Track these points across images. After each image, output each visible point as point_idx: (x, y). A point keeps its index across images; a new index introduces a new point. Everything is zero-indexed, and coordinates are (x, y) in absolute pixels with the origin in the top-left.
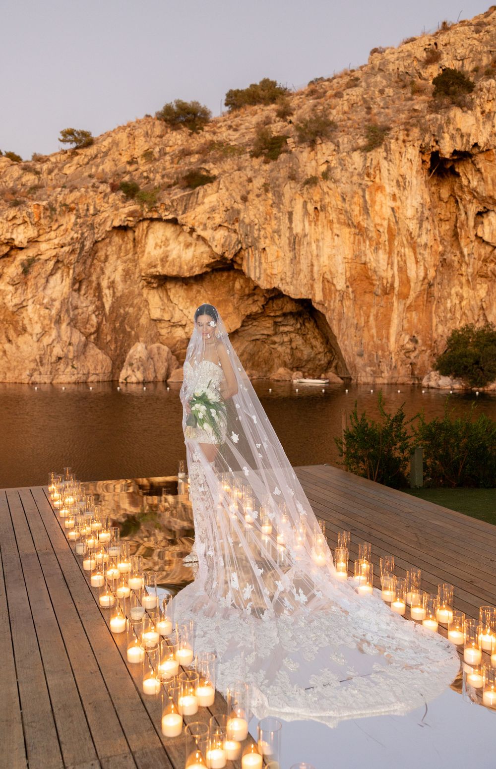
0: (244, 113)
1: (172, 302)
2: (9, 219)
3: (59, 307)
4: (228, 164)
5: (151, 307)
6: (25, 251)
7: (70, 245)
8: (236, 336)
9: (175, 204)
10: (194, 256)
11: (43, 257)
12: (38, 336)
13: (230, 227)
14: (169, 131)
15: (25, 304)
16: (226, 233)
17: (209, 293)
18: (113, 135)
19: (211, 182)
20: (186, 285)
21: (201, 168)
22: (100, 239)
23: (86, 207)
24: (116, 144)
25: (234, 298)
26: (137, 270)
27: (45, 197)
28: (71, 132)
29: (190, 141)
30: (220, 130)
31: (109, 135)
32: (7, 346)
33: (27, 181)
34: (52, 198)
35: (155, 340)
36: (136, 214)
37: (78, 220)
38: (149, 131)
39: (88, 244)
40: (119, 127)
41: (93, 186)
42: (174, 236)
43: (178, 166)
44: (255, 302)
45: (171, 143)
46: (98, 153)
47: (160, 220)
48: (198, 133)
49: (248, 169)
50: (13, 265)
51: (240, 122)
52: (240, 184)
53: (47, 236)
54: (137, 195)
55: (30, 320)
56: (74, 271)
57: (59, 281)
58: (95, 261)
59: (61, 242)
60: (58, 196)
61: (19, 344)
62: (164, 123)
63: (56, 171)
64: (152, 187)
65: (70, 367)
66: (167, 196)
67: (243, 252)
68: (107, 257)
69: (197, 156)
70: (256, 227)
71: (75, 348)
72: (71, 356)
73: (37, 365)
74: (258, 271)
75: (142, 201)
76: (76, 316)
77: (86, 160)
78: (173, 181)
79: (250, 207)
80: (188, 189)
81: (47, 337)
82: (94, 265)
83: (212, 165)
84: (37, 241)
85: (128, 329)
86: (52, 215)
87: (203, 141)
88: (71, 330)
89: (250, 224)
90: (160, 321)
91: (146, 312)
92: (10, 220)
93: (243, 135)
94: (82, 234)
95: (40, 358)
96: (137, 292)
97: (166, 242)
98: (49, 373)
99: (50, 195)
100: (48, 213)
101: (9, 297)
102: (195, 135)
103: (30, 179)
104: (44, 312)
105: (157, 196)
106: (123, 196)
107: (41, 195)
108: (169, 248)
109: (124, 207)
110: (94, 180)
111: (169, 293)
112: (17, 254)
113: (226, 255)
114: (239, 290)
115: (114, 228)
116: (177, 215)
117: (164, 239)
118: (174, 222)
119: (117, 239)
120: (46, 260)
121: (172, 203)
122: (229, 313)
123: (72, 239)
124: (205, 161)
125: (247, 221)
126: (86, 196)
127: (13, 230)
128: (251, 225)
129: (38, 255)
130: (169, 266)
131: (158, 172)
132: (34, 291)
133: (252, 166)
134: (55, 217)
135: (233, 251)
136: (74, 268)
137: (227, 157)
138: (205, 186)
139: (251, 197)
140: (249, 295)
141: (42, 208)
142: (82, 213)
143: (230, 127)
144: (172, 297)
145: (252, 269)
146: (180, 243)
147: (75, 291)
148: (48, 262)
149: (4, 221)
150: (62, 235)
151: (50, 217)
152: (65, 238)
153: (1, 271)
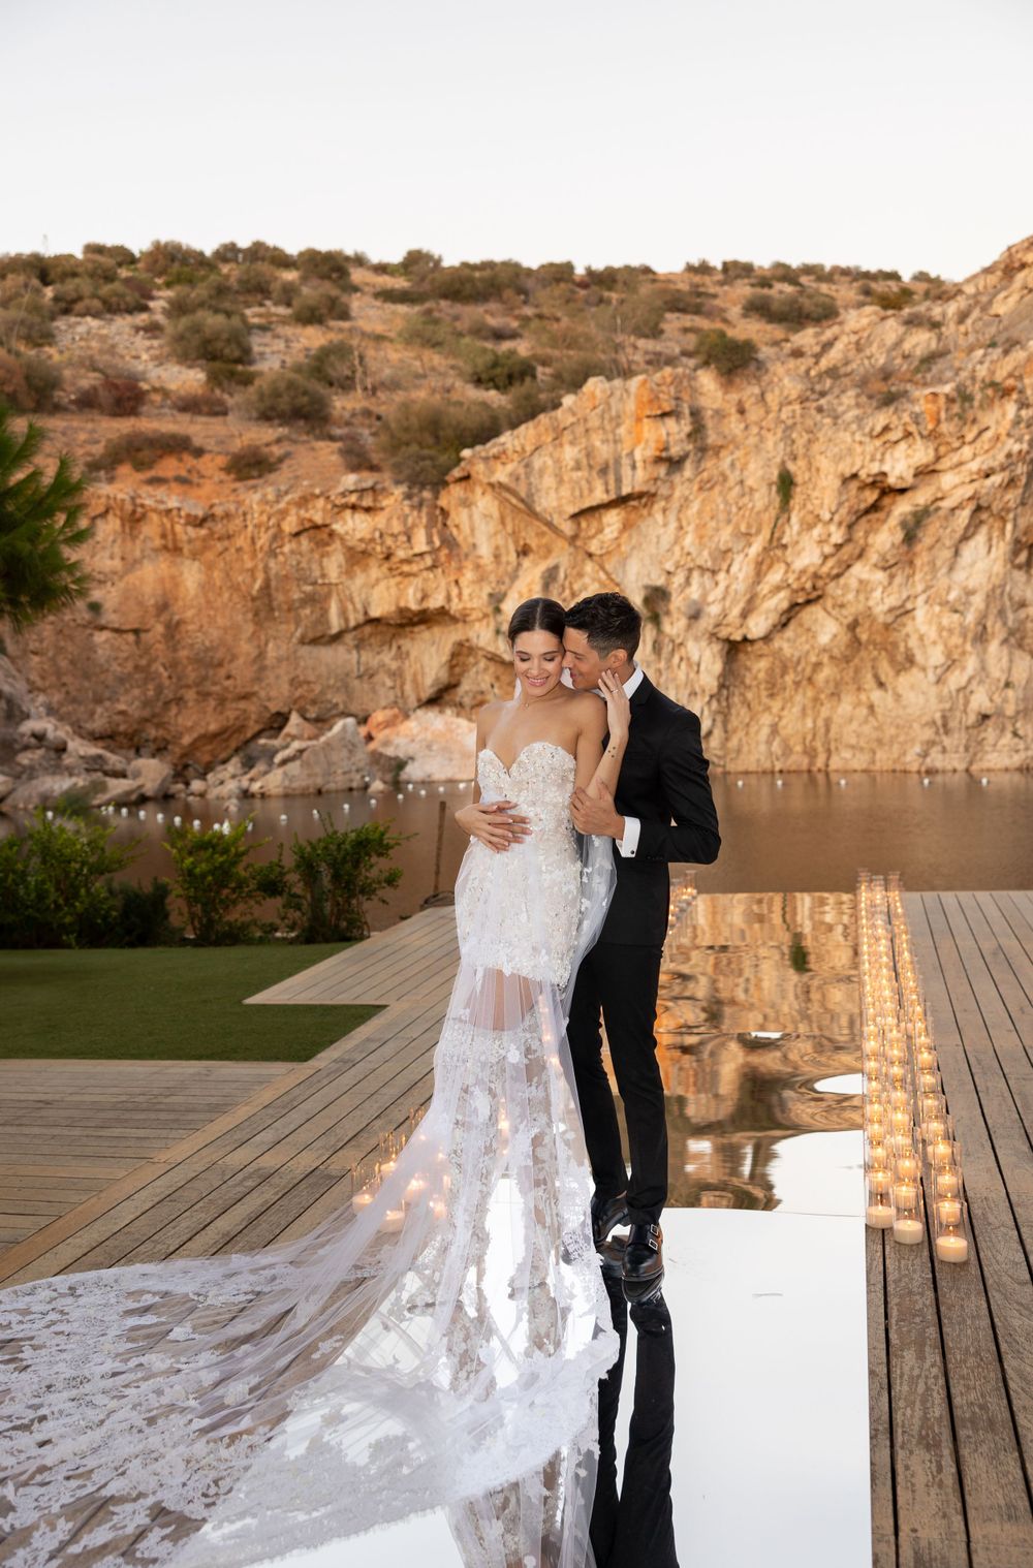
2: (876, 433)
3: (982, 606)
6: (909, 495)
7: (1003, 469)
11: (946, 504)
12: (939, 671)
15: (909, 606)
27: (949, 374)
32: (876, 695)
33: (915, 347)
34: (964, 374)
37: (1023, 413)
50: (886, 527)
53: (955, 458)
55: (921, 638)
56: (1015, 526)
57: (983, 550)
59: (985, 467)
60: (978, 367)
61: (900, 690)
63: (976, 313)
65: (1009, 735)
71: (1020, 694)
72: (1010, 710)
73: (937, 733)
76: (1023, 622)
81: (957, 673)
84: (934, 471)
86: (964, 410)
88: (1011, 654)
92: (878, 436)
95: (944, 717)
98: (962, 749)
99: (960, 369)
100: (956, 408)
101: (877, 594)
103: (921, 341)
104: (950, 619)
107: (941, 372)
112: (894, 503)
120: (953, 510)
123: (1009, 455)
127: (883, 454)
129: (937, 500)
132: (930, 577)
134: (970, 415)
136: (1015, 519)
141: (942, 401)
147: (1019, 567)
148: (957, 512)
149: (867, 439)
150: (987, 451)
151: (960, 417)
152: (994, 457)
153: (862, 542)
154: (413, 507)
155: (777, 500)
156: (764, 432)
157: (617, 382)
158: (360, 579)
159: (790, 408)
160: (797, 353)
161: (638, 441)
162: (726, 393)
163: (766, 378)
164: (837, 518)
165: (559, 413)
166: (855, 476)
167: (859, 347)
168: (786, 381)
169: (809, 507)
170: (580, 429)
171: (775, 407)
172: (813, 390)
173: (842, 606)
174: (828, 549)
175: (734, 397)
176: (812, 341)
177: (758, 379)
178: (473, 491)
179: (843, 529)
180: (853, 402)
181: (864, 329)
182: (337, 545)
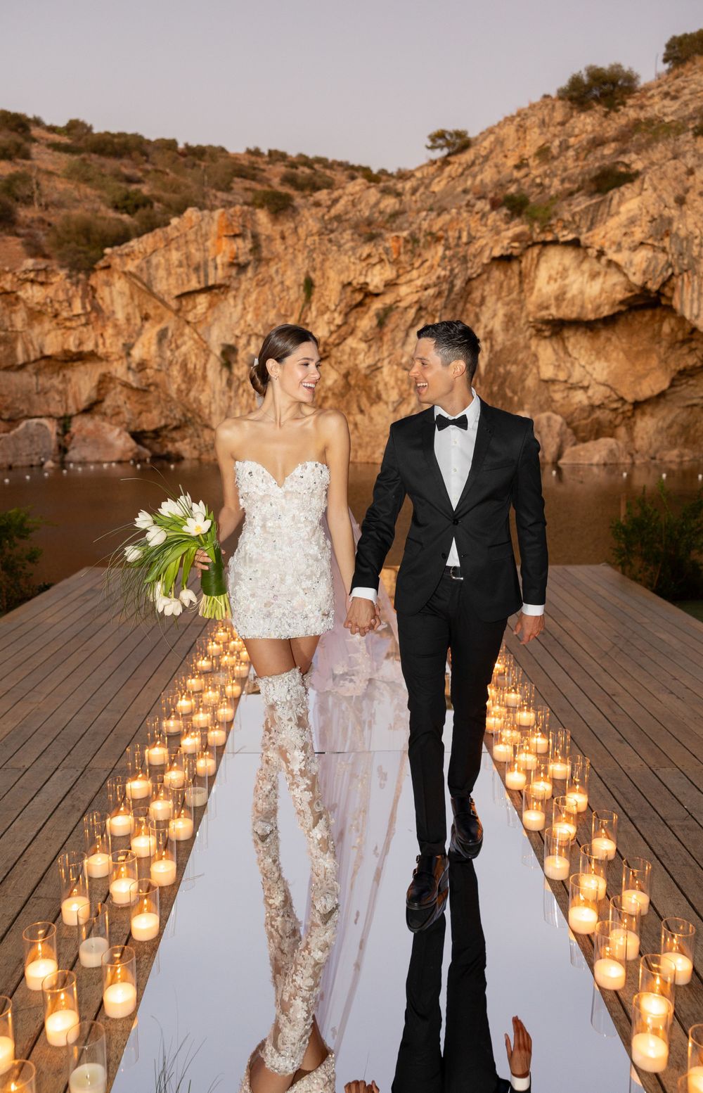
0: (690, 70)
1: (570, 356)
2: (362, 258)
4: (659, 152)
5: (540, 363)
6: (381, 297)
7: (435, 285)
8: (662, 400)
9: (577, 218)
10: (602, 290)
11: (402, 304)
12: (395, 405)
13: (656, 244)
14: (575, 114)
15: (379, 365)
16: (650, 254)
17: (624, 340)
18: (497, 130)
19: (632, 181)
20: (592, 330)
21: (618, 163)
22: (474, 276)
23: (457, 234)
24: (500, 142)
25: (660, 347)
26: (524, 314)
27: (406, 225)
28: (441, 135)
29: (605, 125)
30: (651, 101)
31: (491, 131)
32: (359, 418)
33: (386, 206)
34: (415, 226)
35: (545, 407)
36: (522, 238)
37: (448, 253)
38: (547, 119)
39: (459, 283)
40: (506, 119)
41: (468, 205)
42: (575, 264)
43: (585, 163)
44: (692, 350)
45: (577, 131)
46: (476, 158)
47: (555, 242)
48: (617, 111)
49: (689, 155)
50: (367, 317)
51: (682, 84)
52: (676, 179)
53: (408, 277)
54: (525, 210)
55: (386, 384)
58: (468, 306)
59: (425, 283)
61: (373, 415)
62: (569, 103)
63: (422, 190)
64: (547, 198)
66: (567, 208)
67: (674, 280)
68: (483, 299)
69: (613, 145)
70: (697, 241)
74: (695, 305)
75: (532, 219)
77: (460, 170)
78: (576, 186)
79: (689, 212)
80: (597, 195)
81: (405, 406)
82: (467, 310)
83: (633, 156)
85: (509, 394)
86: (414, 248)
87: (623, 121)
89: (686, 238)
90: (553, 381)
91: (535, 371)
92: (364, 260)
93: (686, 104)
94: (452, 270)
96: (522, 342)
97: (564, 273)
99: (412, 223)
100: (410, 247)
101: (361, 357)
102: (613, 114)
103: (390, 203)
104: (402, 374)
105: (553, 209)
106: (506, 215)
107: (402, 223)
108: (567, 282)
109: (508, 229)
110: (469, 197)
111: (567, 344)
112: (372, 302)
113: (649, 285)
114: (668, 335)
115: (494, 259)
116: (580, 234)
117: (560, 268)
118: (575, 244)
119: (497, 274)
120: (406, 308)
121: (573, 218)
122: (652, 369)
123: (439, 278)
124: (624, 152)
125: (682, 233)
126: (458, 219)
127: (367, 271)
128: (689, 238)
129: (397, 301)
130: (567, 307)
131: (556, 176)
132: (391, 348)
133: (695, 150)
134: (417, 251)
135: (660, 280)
137: (657, 141)
138: (623, 189)
139: (691, 196)
140: (683, 342)
141: (402, 241)
142: (452, 242)
143: (667, 94)
144: (570, 348)
145: (687, 303)
146: (583, 273)
148: (408, 310)
149: (358, 261)
150: (426, 274)
151: (412, 252)
152: (430, 278)
153: (353, 324)
154: (72, 284)
155: (303, 296)
156: (296, 252)
157: (206, 212)
158: (37, 330)
159: (312, 238)
160: (317, 204)
161: (218, 252)
162: (274, 225)
163: (298, 218)
164: (339, 308)
165: (169, 229)
166: (350, 284)
167: (354, 204)
168: (310, 221)
169: (323, 301)
170: (182, 241)
171: (303, 238)
172: (326, 228)
173: (340, 363)
174: (333, 328)
175: (278, 228)
176: (326, 197)
177: (294, 218)
178: (112, 276)
179: (342, 316)
180: (349, 237)
181: (356, 193)
182: (21, 305)
